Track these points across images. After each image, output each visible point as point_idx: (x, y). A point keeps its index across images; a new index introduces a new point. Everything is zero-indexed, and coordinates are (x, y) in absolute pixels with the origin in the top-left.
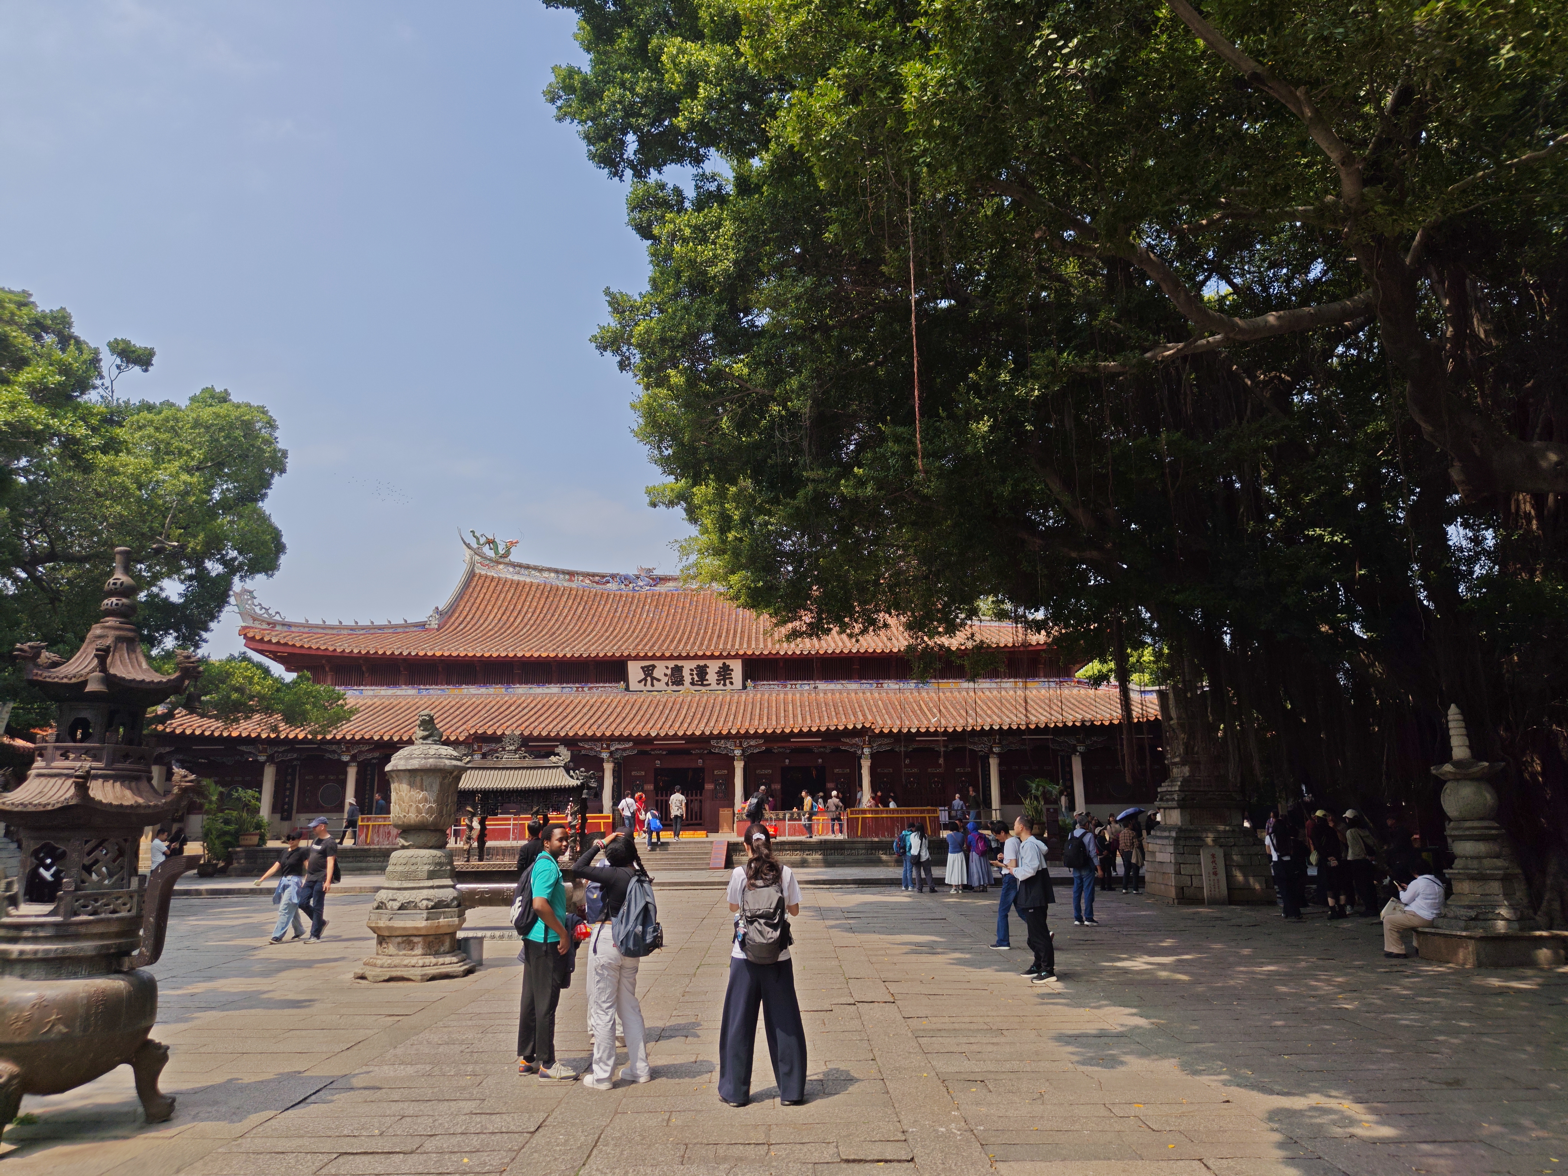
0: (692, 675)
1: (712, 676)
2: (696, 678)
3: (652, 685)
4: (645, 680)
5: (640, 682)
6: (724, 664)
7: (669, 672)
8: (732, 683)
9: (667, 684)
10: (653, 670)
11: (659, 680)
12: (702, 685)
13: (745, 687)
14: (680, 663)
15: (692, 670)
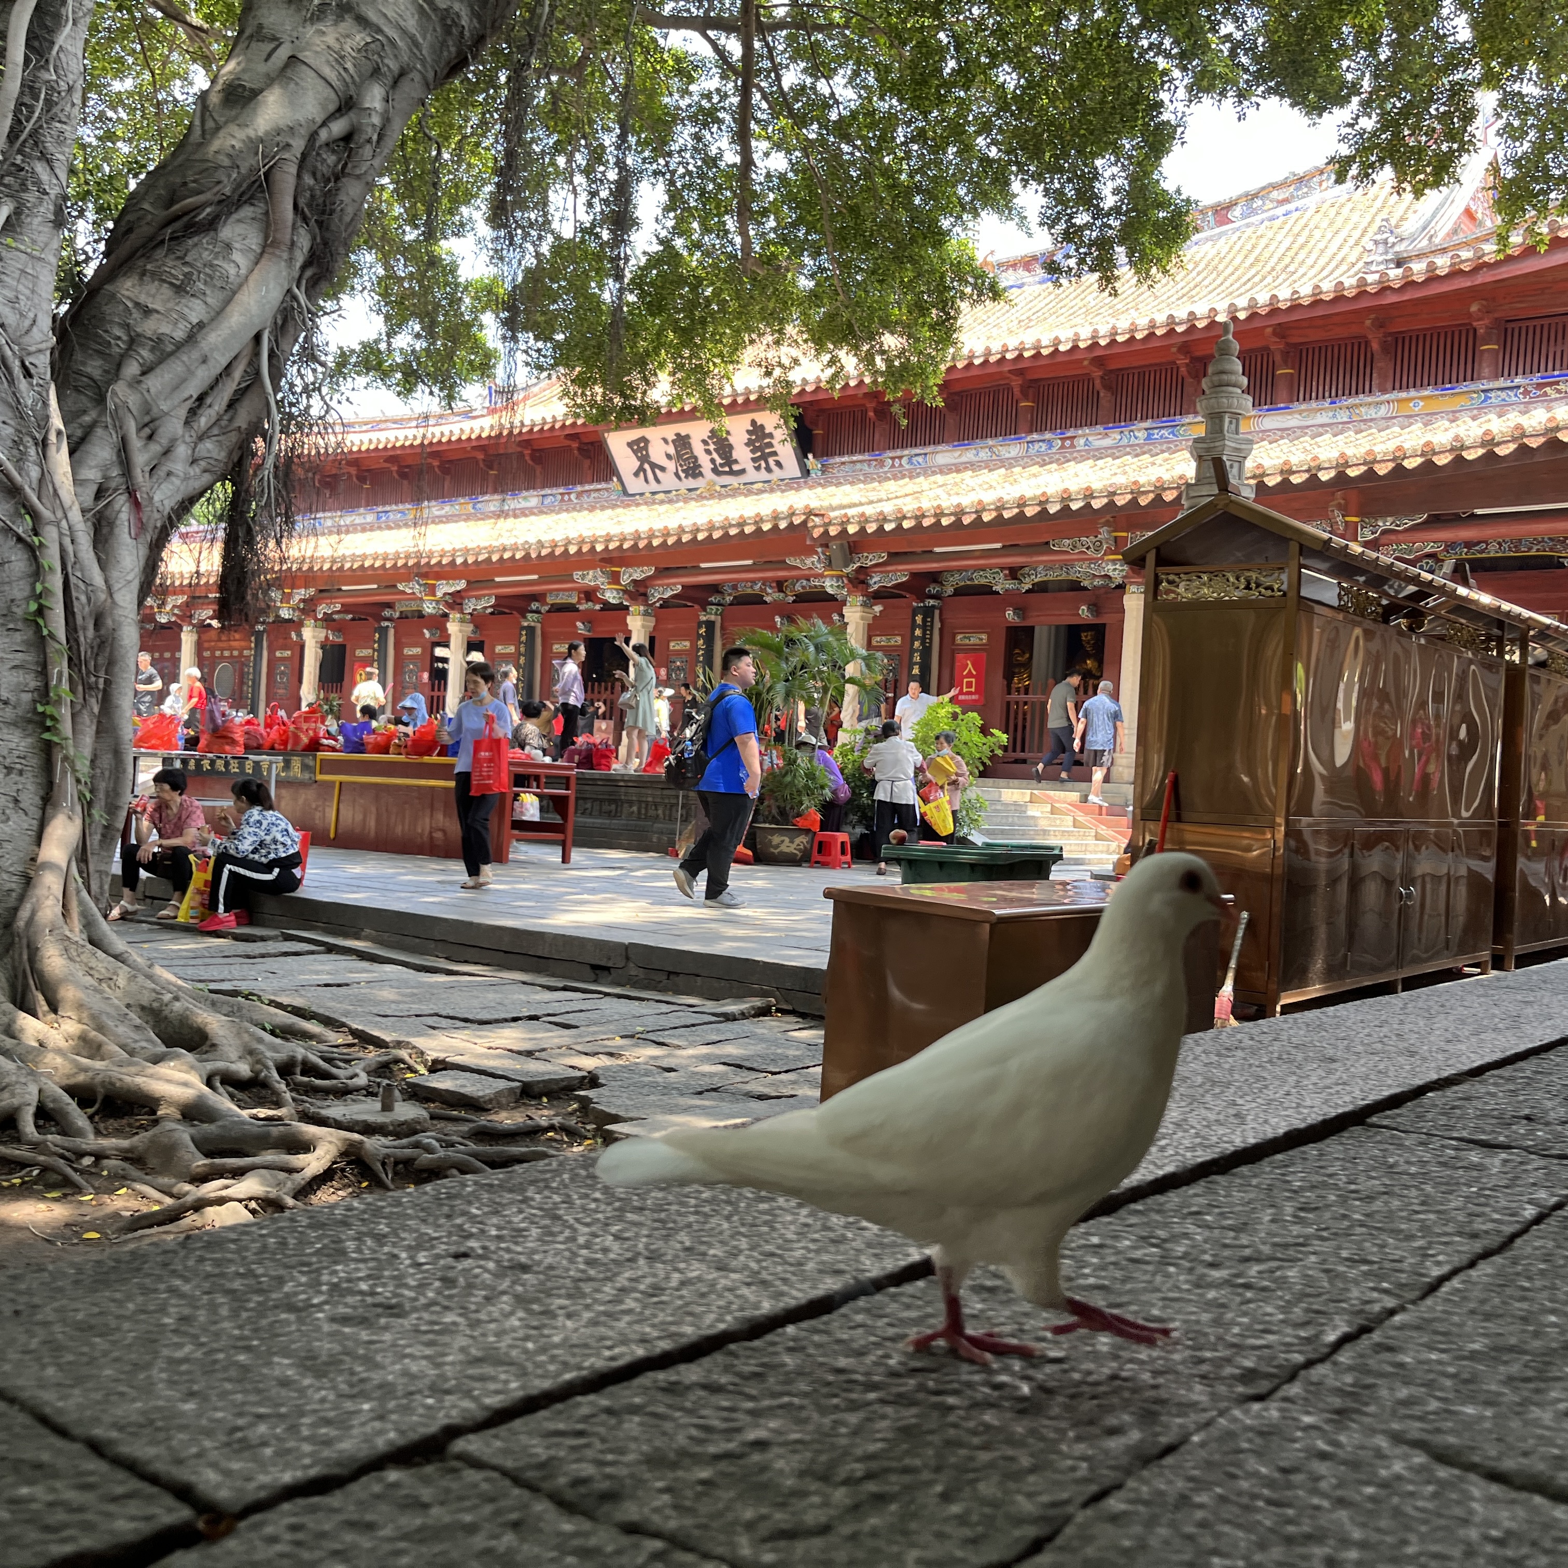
0: (708, 452)
1: (742, 454)
2: (719, 461)
3: (657, 481)
4: (641, 469)
5: (636, 474)
6: (753, 422)
7: (671, 450)
8: (779, 464)
9: (677, 474)
10: (646, 448)
11: (663, 469)
12: (732, 473)
13: (806, 472)
14: (683, 428)
15: (705, 442)
